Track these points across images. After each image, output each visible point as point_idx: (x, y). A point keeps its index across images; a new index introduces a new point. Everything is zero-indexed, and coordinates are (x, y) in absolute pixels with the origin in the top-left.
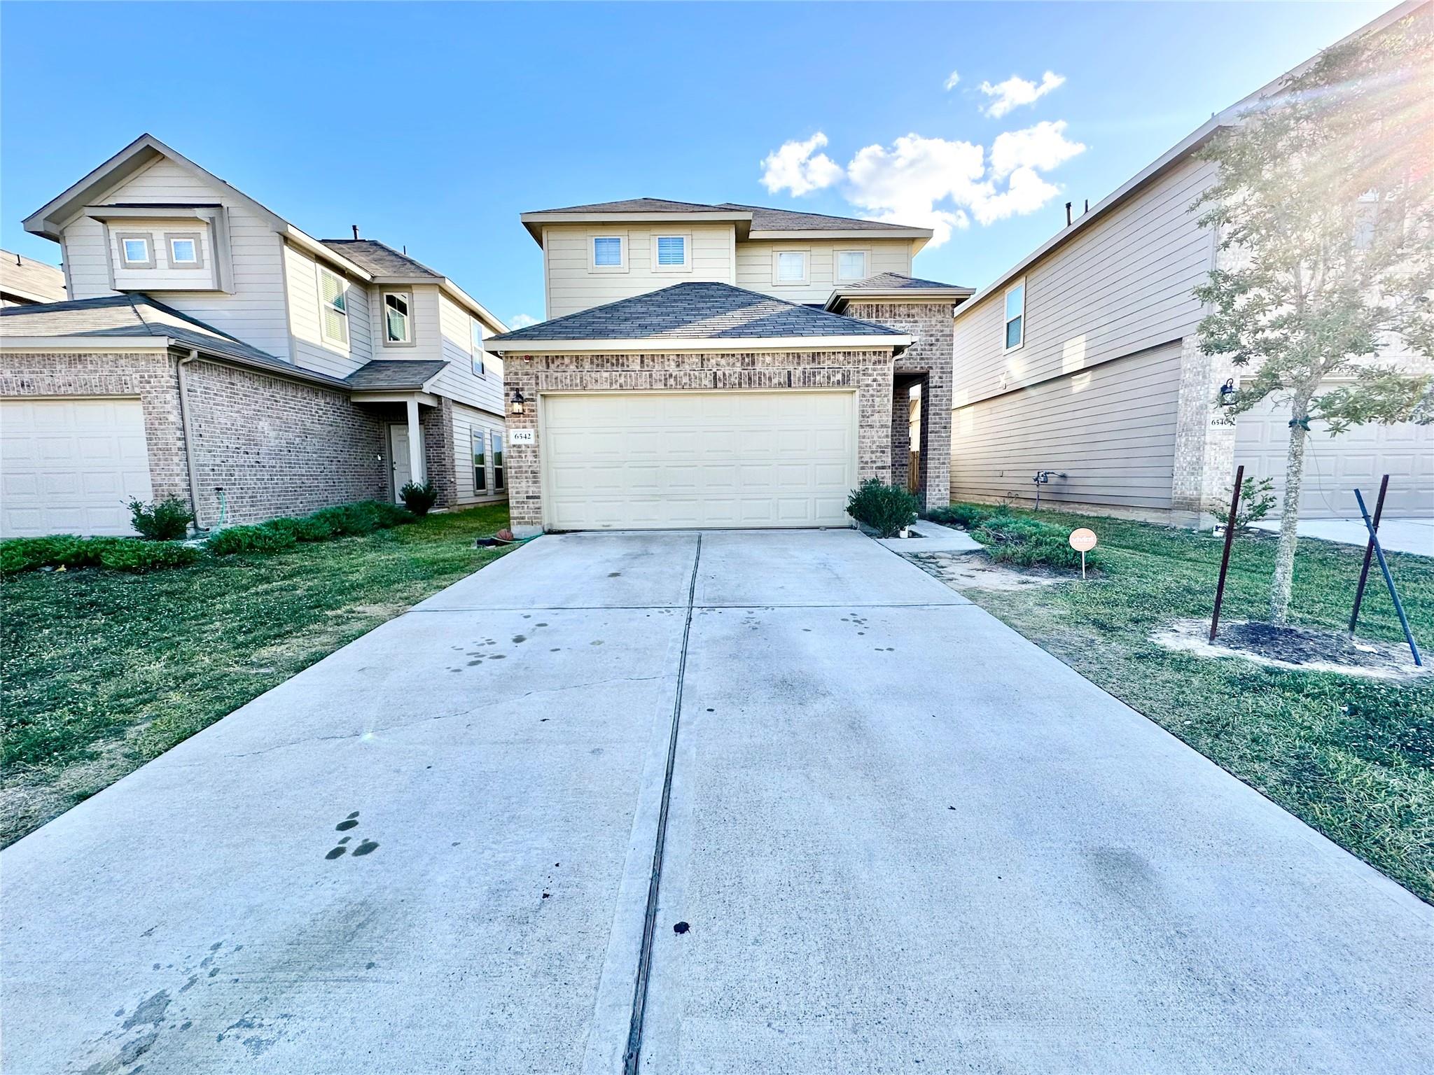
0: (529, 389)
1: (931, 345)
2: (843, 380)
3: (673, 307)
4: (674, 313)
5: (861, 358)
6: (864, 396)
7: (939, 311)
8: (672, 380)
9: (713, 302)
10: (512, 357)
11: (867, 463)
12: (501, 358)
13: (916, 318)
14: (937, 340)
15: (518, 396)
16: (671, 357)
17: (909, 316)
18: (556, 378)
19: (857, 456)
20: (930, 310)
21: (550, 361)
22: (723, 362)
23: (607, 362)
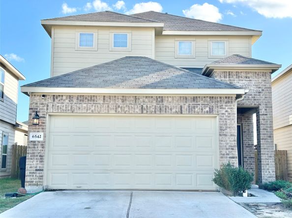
0: (42, 112)
1: (260, 92)
2: (210, 111)
3: (121, 70)
4: (121, 74)
5: (219, 100)
6: (221, 119)
7: (263, 75)
8: (119, 109)
9: (142, 68)
10: (35, 95)
11: (224, 155)
12: (29, 96)
13: (251, 79)
14: (263, 90)
15: (37, 115)
16: (120, 97)
17: (246, 77)
18: (58, 106)
19: (218, 151)
20: (258, 75)
21: (55, 98)
22: (147, 100)
23: (86, 99)
